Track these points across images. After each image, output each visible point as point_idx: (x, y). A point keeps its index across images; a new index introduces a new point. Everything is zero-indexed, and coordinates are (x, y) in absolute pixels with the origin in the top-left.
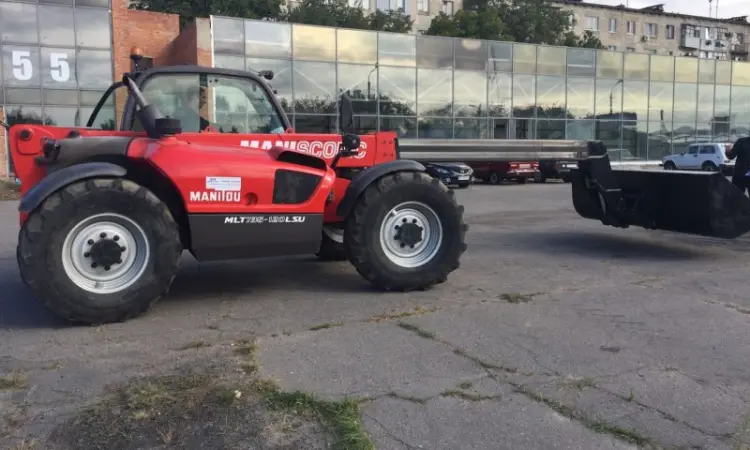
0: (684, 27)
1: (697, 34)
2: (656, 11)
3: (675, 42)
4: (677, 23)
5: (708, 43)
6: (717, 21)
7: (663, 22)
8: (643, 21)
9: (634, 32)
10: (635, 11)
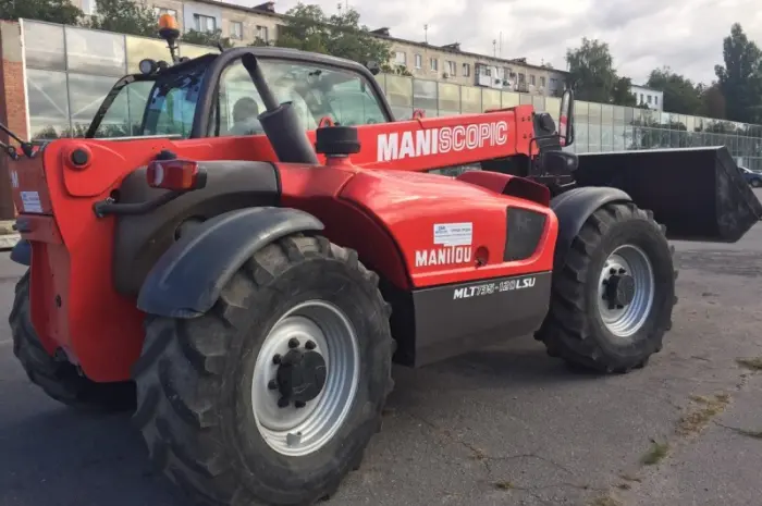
0: (477, 66)
1: (488, 73)
2: (453, 49)
3: (471, 80)
4: (472, 62)
5: (497, 82)
6: (504, 61)
7: (460, 60)
8: (443, 58)
9: (436, 69)
10: (436, 49)
